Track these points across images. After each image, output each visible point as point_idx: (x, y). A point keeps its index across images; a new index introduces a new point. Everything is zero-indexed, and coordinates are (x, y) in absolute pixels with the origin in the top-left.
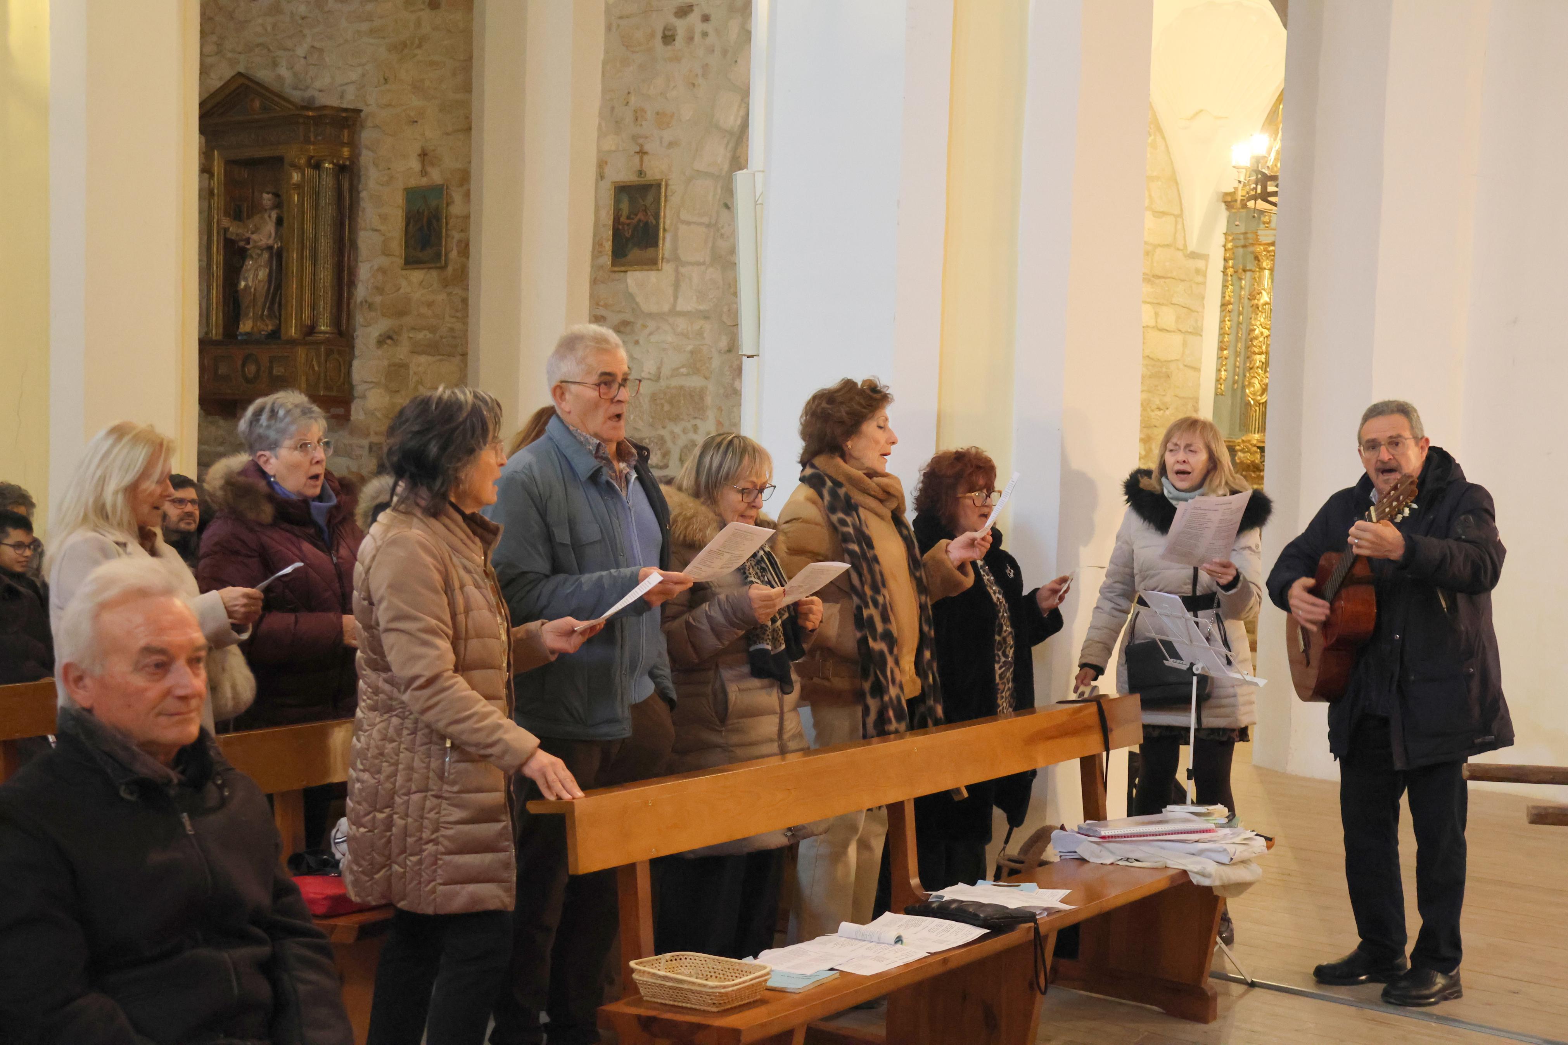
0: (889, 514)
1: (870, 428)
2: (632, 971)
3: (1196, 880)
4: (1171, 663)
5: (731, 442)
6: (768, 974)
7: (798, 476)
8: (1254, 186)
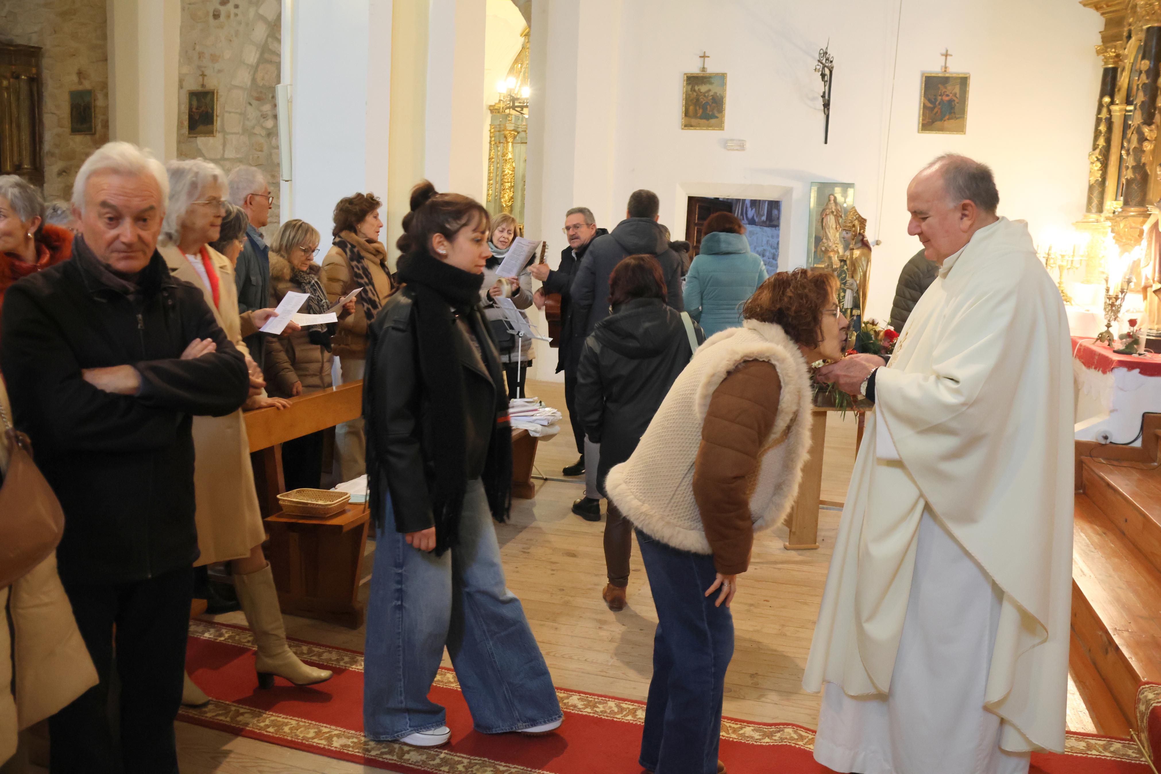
0: (379, 262)
1: (369, 218)
2: (278, 500)
3: (532, 434)
4: (510, 331)
5: (301, 225)
6: (349, 497)
7: (332, 241)
8: (509, 102)
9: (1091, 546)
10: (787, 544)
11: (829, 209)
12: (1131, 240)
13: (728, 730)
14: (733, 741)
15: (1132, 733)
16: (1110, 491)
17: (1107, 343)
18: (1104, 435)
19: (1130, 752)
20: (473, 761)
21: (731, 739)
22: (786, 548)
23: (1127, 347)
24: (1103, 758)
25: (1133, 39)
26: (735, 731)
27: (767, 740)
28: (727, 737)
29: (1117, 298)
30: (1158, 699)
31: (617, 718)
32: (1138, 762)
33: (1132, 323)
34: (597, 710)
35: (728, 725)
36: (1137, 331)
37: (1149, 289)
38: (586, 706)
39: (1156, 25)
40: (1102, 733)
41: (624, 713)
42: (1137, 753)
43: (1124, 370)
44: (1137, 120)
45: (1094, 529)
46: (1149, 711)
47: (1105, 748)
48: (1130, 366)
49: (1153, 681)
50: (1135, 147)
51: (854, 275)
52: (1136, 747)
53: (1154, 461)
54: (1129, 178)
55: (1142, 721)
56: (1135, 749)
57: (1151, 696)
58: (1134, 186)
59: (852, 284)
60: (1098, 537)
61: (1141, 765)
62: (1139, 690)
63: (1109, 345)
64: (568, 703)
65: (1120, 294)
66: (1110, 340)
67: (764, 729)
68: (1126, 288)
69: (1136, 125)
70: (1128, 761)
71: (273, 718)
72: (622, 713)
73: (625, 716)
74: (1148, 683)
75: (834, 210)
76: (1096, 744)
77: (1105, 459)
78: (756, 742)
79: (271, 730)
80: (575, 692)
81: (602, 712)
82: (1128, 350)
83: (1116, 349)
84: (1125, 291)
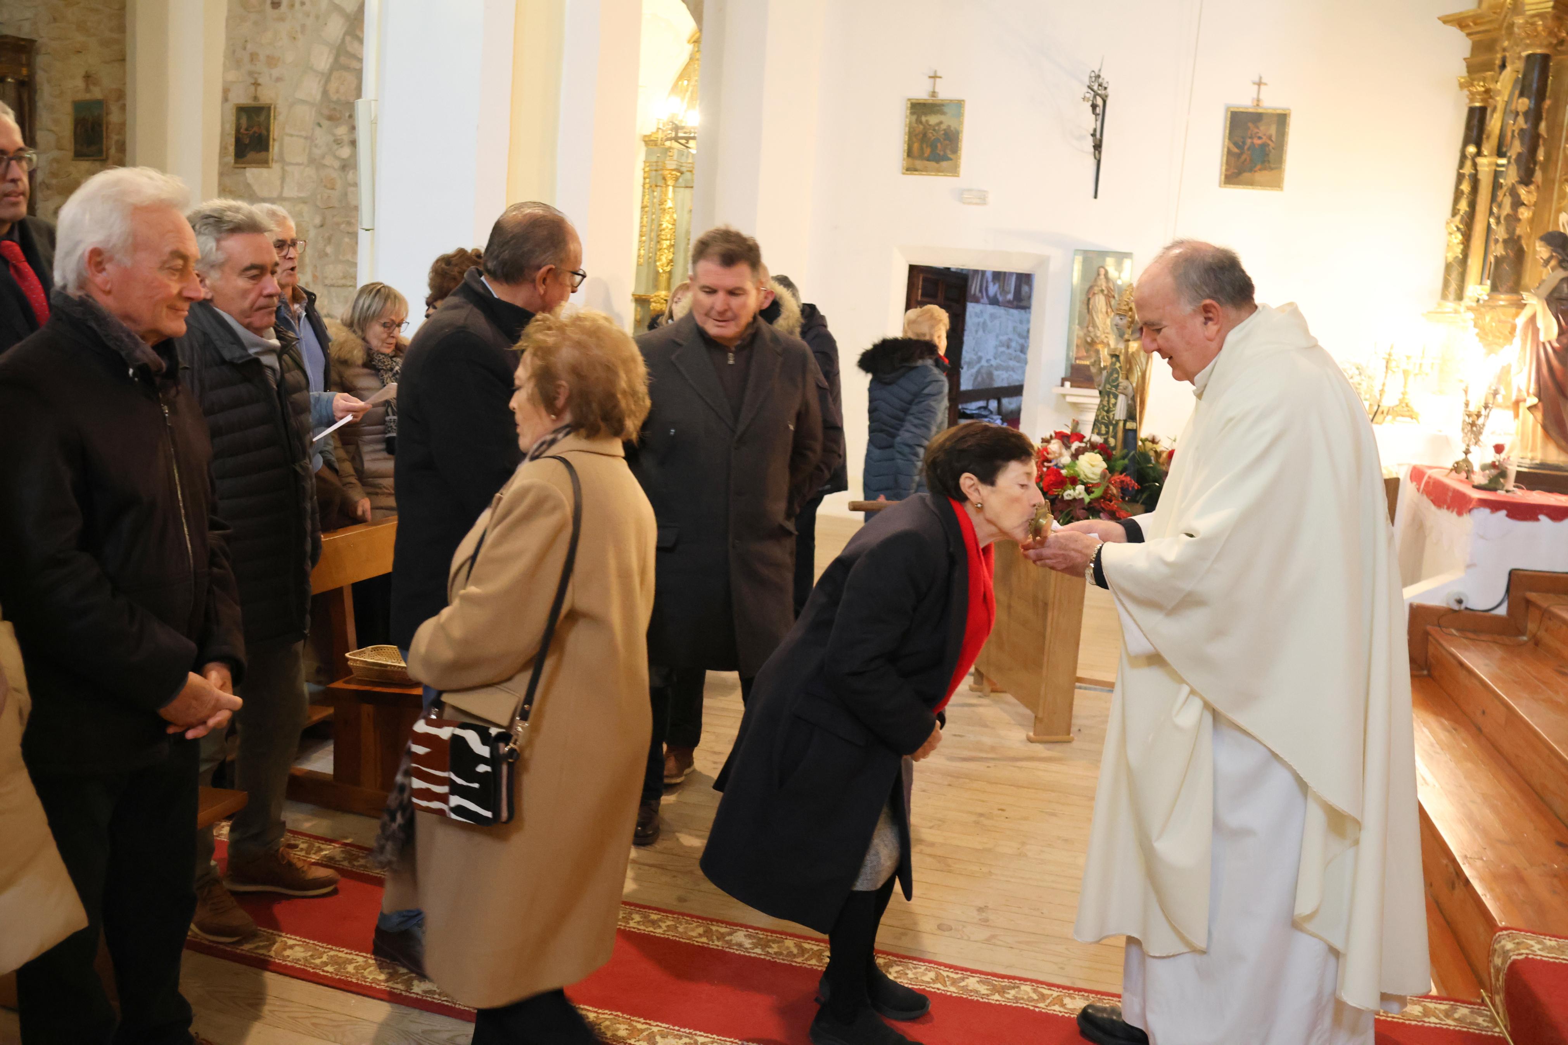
5: (379, 291)
9: (1437, 746)
10: (1031, 734)
11: (1098, 286)
12: (1500, 338)
13: (945, 981)
14: (951, 996)
15: (1484, 994)
16: (1464, 672)
17: (1464, 475)
18: (1458, 598)
19: (1480, 1020)
20: (601, 1016)
21: (949, 993)
22: (1030, 740)
23: (1491, 481)
24: (1445, 1027)
25: (1509, 69)
26: (954, 982)
27: (997, 997)
28: (944, 991)
29: (1479, 415)
30: (1519, 950)
31: (796, 962)
32: (1489, 1033)
33: (1499, 449)
34: (770, 950)
35: (945, 974)
36: (1504, 459)
37: (1521, 404)
38: (755, 946)
39: (1539, 51)
40: (1444, 994)
41: (806, 956)
42: (1489, 1022)
43: (1485, 512)
44: (1511, 177)
45: (1442, 724)
46: (1507, 966)
47: (1448, 1014)
48: (1495, 506)
49: (1514, 926)
50: (1508, 215)
51: (1129, 376)
52: (1489, 1013)
53: (1523, 634)
54: (1499, 255)
55: (1498, 979)
56: (1487, 1016)
57: (1509, 946)
58: (1506, 266)
59: (1125, 388)
60: (1447, 734)
61: (1493, 1036)
62: (1494, 938)
63: (1467, 478)
64: (731, 940)
65: (1483, 409)
66: (1468, 471)
67: (994, 982)
68: (1491, 402)
69: (1510, 185)
70: (1477, 1032)
71: (332, 953)
72: (803, 956)
73: (807, 960)
74: (1505, 929)
75: (1104, 288)
76: (1435, 1008)
77: (1458, 630)
78: (982, 998)
79: (329, 968)
80: (742, 926)
81: (776, 953)
82: (1493, 485)
83: (1476, 483)
84: (1490, 405)
